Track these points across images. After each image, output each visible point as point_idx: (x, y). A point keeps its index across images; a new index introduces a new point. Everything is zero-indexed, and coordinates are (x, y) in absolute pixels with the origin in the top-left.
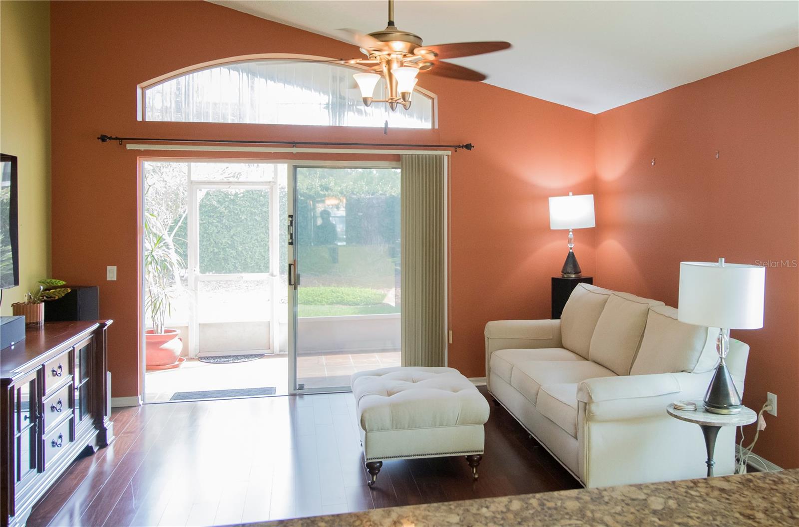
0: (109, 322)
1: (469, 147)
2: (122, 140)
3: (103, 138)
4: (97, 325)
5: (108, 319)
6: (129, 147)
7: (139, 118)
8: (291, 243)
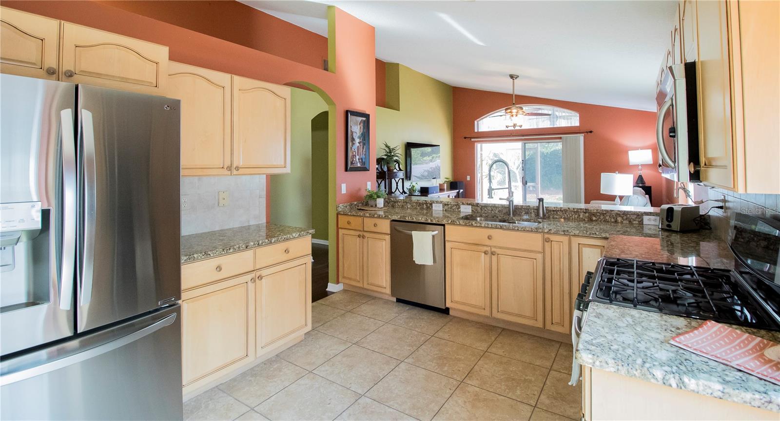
0: (461, 191)
1: (591, 132)
2: (471, 138)
3: (465, 138)
4: (458, 191)
5: (461, 189)
6: (472, 140)
7: (476, 131)
8: (523, 170)
